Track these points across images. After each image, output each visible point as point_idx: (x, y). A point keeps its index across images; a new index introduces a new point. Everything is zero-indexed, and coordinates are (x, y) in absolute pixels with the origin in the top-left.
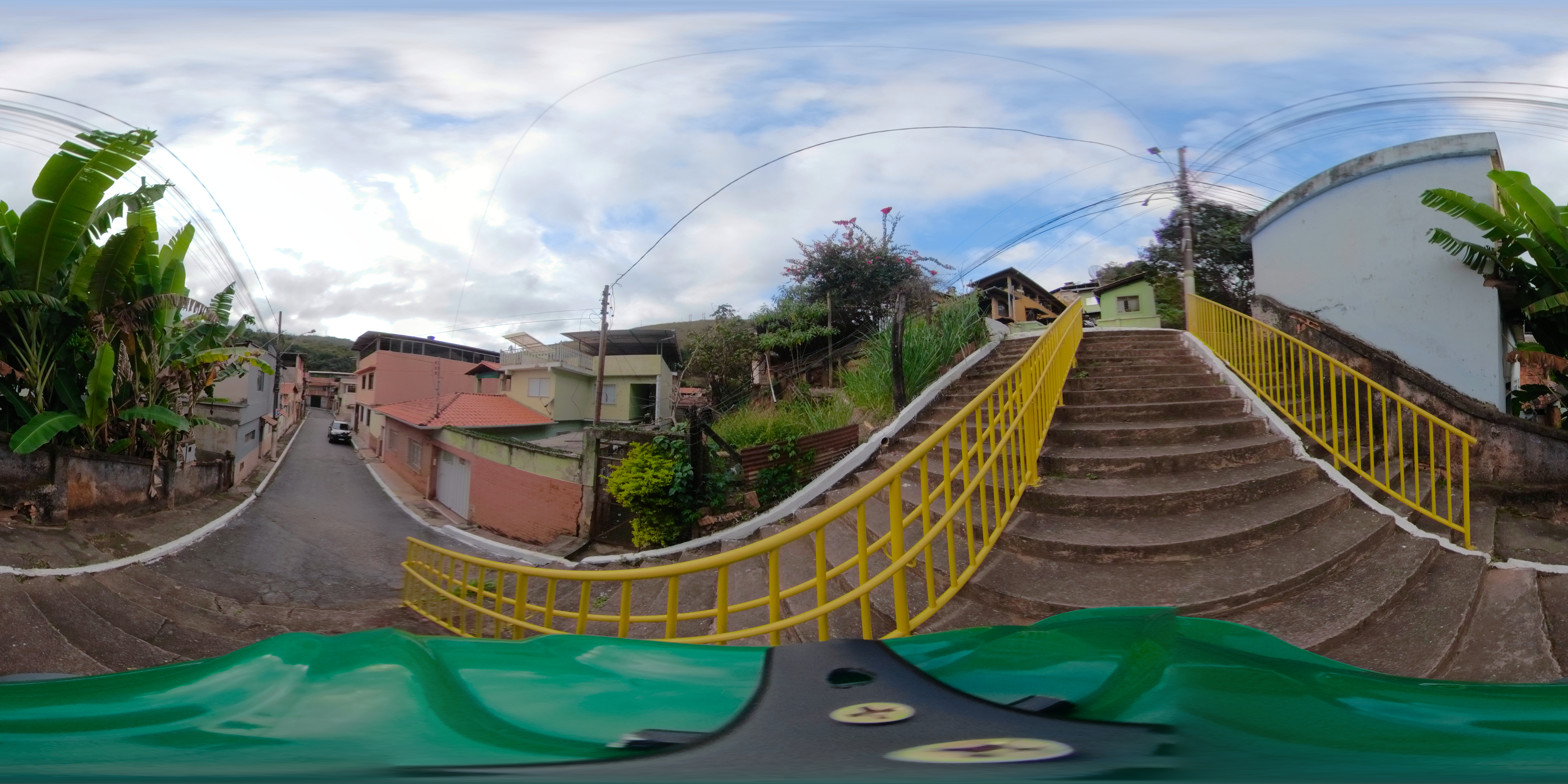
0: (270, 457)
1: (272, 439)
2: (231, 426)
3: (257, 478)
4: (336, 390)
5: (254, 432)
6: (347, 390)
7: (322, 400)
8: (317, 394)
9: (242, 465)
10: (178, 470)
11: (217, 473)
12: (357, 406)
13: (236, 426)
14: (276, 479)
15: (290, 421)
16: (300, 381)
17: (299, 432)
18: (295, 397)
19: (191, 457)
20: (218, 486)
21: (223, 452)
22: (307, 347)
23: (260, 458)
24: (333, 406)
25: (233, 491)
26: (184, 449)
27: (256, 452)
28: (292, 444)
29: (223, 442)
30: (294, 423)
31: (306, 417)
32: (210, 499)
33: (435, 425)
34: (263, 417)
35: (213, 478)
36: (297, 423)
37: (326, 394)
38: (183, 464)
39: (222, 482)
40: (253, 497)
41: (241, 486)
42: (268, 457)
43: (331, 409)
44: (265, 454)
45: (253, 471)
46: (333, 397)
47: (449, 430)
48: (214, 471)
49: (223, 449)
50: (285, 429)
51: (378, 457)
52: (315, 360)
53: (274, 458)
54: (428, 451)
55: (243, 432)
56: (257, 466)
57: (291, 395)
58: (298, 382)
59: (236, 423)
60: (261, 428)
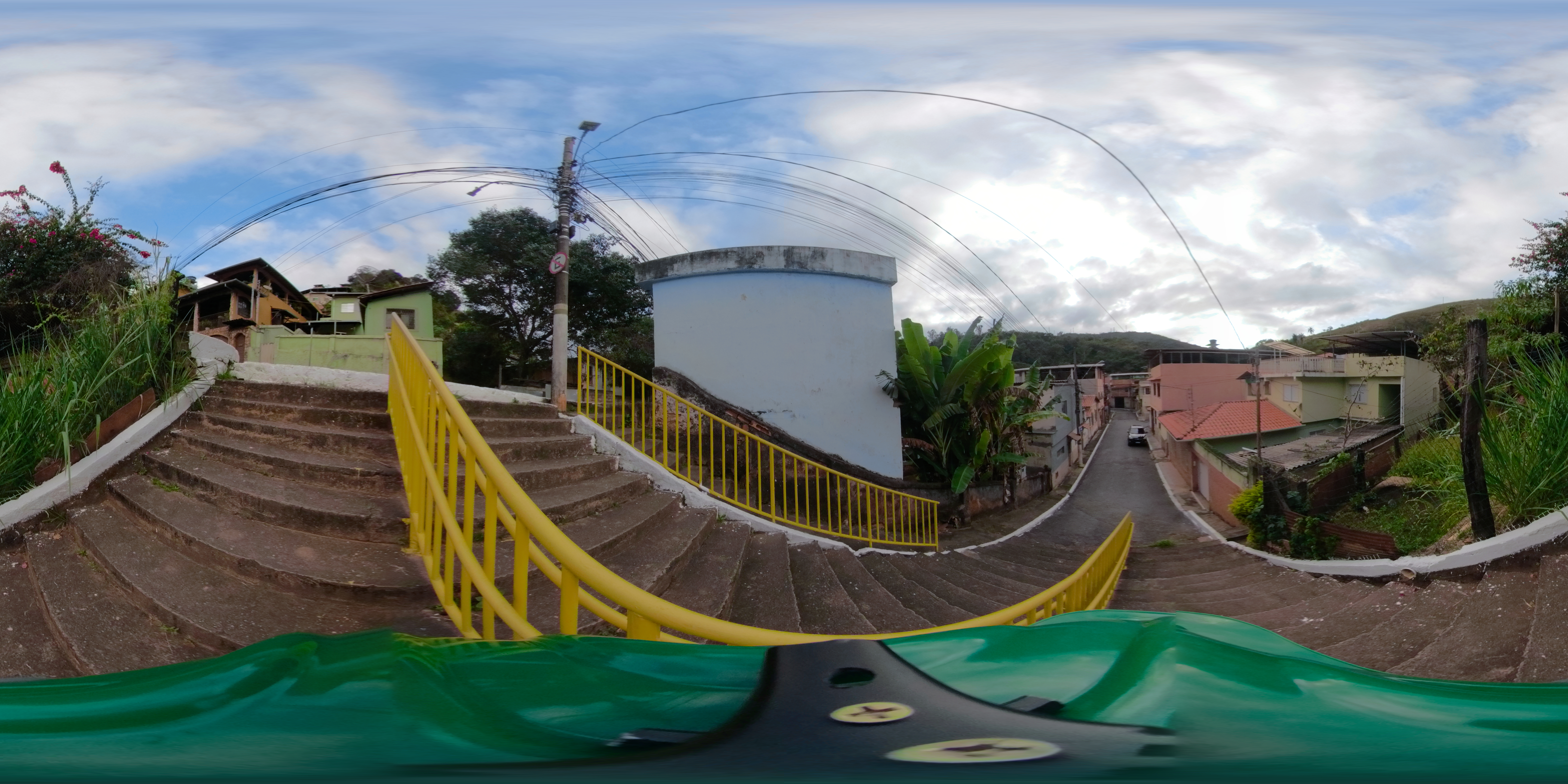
0: (1078, 464)
1: (1079, 450)
2: (1046, 447)
3: (1070, 482)
4: (1137, 391)
5: (1063, 448)
6: (1145, 392)
7: (1126, 400)
8: (1120, 394)
9: (1057, 474)
10: (1018, 484)
12: (1152, 409)
13: (1050, 447)
14: (1084, 481)
15: (1095, 427)
17: (1104, 437)
18: (1097, 405)
19: (1024, 475)
20: (1042, 491)
21: (1042, 466)
23: (1070, 466)
25: (1052, 493)
26: (1020, 471)
27: (1066, 463)
28: (1097, 450)
29: (1041, 459)
30: (1099, 429)
31: (1110, 421)
32: (1037, 500)
33: (1191, 437)
34: (1070, 435)
35: (1038, 486)
36: (1101, 429)
37: (1129, 395)
38: (1020, 480)
39: (1045, 488)
40: (1067, 496)
41: (1058, 489)
42: (1076, 465)
43: (1134, 408)
44: (1074, 461)
45: (1066, 477)
46: (1135, 397)
47: (1197, 441)
48: (1039, 481)
49: (1042, 464)
50: (1090, 436)
53: (1081, 464)
54: (1189, 458)
55: (1054, 451)
56: (1069, 473)
57: (1094, 406)
58: (1099, 391)
59: (1050, 444)
60: (1069, 444)
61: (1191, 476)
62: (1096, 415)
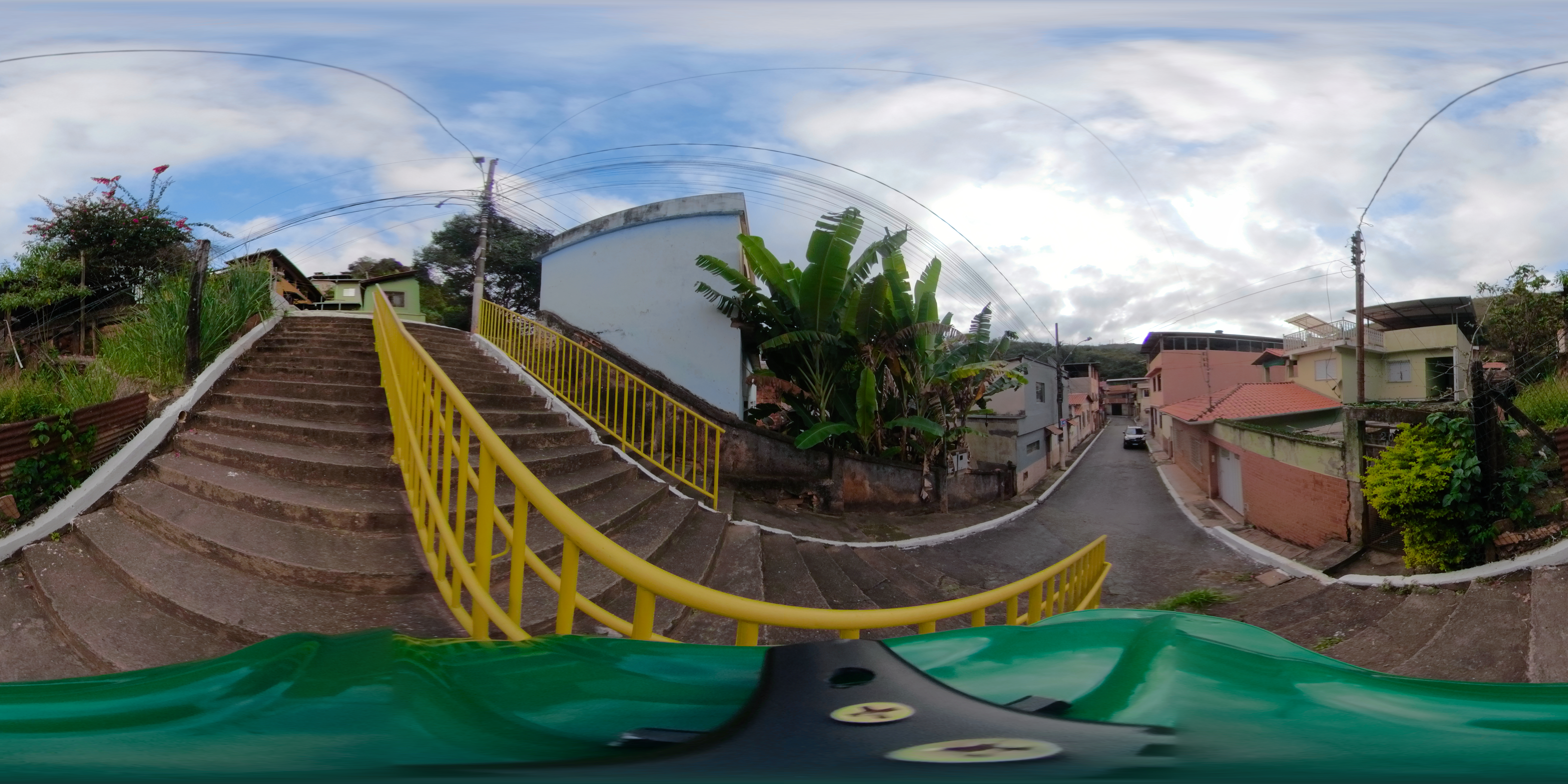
0: (1060, 467)
1: (1060, 448)
2: (1010, 437)
3: (1043, 487)
4: (1135, 396)
5: (1038, 442)
6: (1144, 394)
7: (1123, 407)
8: (1117, 401)
9: (1026, 474)
10: (950, 477)
11: (996, 481)
12: (1152, 409)
13: (1015, 437)
14: (1062, 487)
15: (1087, 430)
16: (1095, 390)
17: (1097, 441)
18: (1090, 407)
19: (965, 465)
20: (999, 495)
21: (1005, 463)
22: (1106, 357)
23: (1048, 468)
24: (1133, 413)
25: (1013, 498)
26: (955, 458)
27: (1043, 462)
28: (1086, 453)
29: (1004, 453)
30: (1092, 432)
31: (1106, 426)
32: (988, 506)
33: (1208, 419)
34: (1048, 428)
35: (991, 486)
36: (1095, 432)
37: (1126, 401)
38: (955, 472)
39: (1003, 491)
40: (1035, 504)
41: (1025, 494)
42: (1058, 467)
43: (1132, 415)
44: (1055, 464)
45: (1040, 480)
46: (1133, 404)
47: (1219, 423)
48: (993, 480)
49: (1005, 459)
50: (1080, 438)
51: (1170, 459)
52: (1116, 369)
53: (1063, 467)
54: (1206, 448)
55: (1024, 442)
56: (1045, 476)
57: (1085, 405)
58: (1093, 391)
59: (1016, 433)
60: (1048, 439)
61: (1209, 476)
62: (1088, 417)
